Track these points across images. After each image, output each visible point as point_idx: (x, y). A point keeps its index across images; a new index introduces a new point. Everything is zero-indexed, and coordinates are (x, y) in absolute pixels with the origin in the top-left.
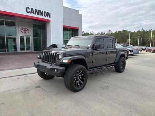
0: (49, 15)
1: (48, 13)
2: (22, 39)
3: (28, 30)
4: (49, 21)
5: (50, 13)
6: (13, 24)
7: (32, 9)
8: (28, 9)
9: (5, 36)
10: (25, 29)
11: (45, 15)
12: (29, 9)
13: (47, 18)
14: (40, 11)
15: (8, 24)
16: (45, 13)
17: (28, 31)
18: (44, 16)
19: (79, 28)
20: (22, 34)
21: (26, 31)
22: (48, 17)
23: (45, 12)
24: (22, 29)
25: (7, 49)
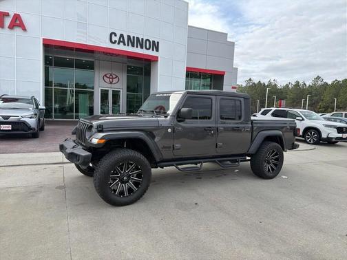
0: (156, 46)
1: (154, 42)
2: (104, 95)
3: (117, 77)
4: (155, 59)
5: (158, 42)
6: (90, 66)
7: (122, 36)
8: (113, 35)
9: (74, 89)
10: (111, 75)
11: (148, 47)
12: (116, 35)
13: (151, 53)
14: (138, 38)
15: (81, 65)
16: (148, 43)
17: (117, 79)
18: (146, 48)
19: (224, 72)
20: (106, 86)
21: (113, 78)
22: (153, 50)
23: (147, 40)
24: (106, 75)
25: (77, 114)
